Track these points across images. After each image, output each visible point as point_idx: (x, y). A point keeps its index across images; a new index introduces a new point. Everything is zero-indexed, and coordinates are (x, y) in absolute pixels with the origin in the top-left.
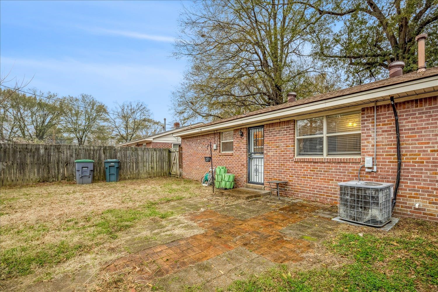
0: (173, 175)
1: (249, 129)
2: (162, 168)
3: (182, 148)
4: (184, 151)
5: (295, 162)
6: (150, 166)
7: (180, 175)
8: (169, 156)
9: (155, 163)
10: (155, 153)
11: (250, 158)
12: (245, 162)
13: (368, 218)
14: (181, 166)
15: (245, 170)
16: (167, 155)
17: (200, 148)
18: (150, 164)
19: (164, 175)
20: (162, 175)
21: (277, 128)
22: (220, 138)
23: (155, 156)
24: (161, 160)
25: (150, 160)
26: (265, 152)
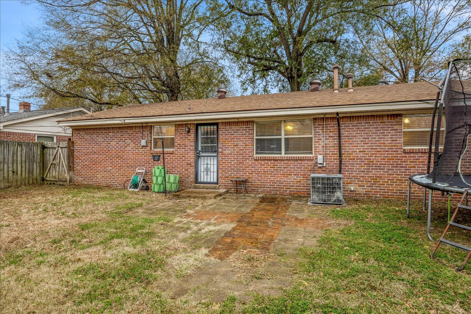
0: (49, 182)
1: (197, 125)
2: (31, 172)
3: (73, 142)
4: (76, 147)
5: (256, 160)
6: (11, 169)
7: (70, 181)
8: (43, 155)
9: (19, 165)
10: (19, 149)
11: (198, 157)
12: (192, 160)
13: (334, 199)
14: (71, 168)
15: (192, 170)
16: (39, 153)
17: (114, 143)
18: (10, 166)
19: (33, 183)
20: (31, 182)
21: (235, 128)
22: (151, 133)
23: (19, 153)
24: (30, 159)
25: (11, 159)
26: (220, 150)
